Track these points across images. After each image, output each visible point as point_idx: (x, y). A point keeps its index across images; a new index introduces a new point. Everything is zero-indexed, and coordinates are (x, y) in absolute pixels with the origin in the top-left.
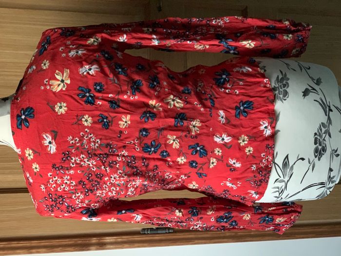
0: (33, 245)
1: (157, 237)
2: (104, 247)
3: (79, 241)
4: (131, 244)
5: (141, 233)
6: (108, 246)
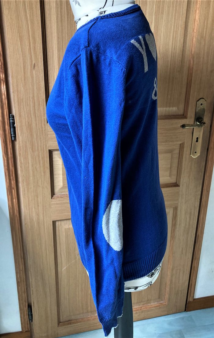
1: (7, 127)
3: (1, 63)
5: (11, 115)
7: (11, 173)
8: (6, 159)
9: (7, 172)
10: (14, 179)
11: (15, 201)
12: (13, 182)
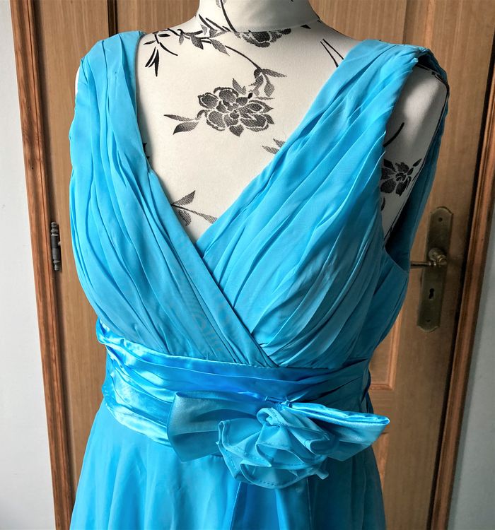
0: (30, 58)
1: (46, 246)
2: (29, 167)
3: (37, 130)
4: (35, 208)
5: (52, 223)
6: (30, 173)
7: (50, 331)
8: (41, 304)
9: (43, 328)
10: (56, 343)
11: (57, 385)
12: (54, 349)
